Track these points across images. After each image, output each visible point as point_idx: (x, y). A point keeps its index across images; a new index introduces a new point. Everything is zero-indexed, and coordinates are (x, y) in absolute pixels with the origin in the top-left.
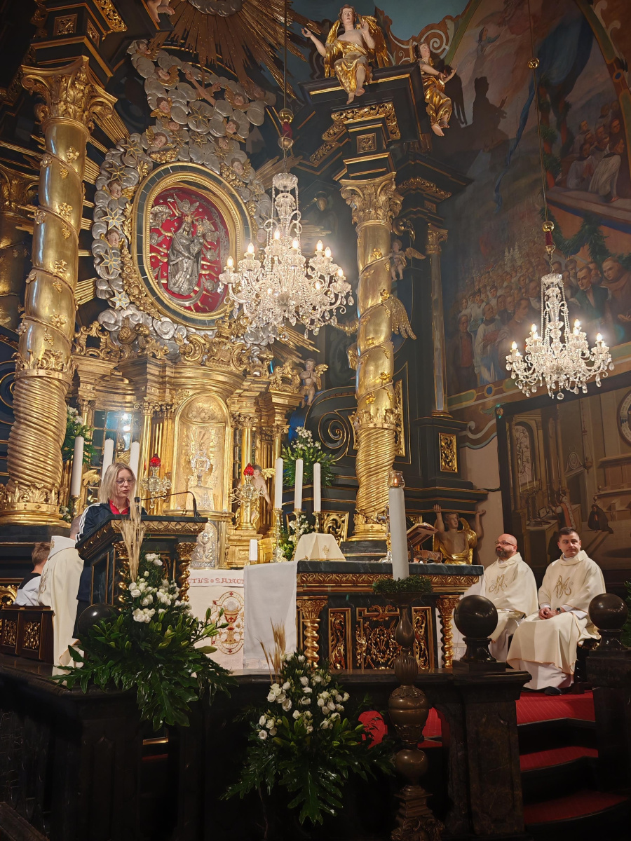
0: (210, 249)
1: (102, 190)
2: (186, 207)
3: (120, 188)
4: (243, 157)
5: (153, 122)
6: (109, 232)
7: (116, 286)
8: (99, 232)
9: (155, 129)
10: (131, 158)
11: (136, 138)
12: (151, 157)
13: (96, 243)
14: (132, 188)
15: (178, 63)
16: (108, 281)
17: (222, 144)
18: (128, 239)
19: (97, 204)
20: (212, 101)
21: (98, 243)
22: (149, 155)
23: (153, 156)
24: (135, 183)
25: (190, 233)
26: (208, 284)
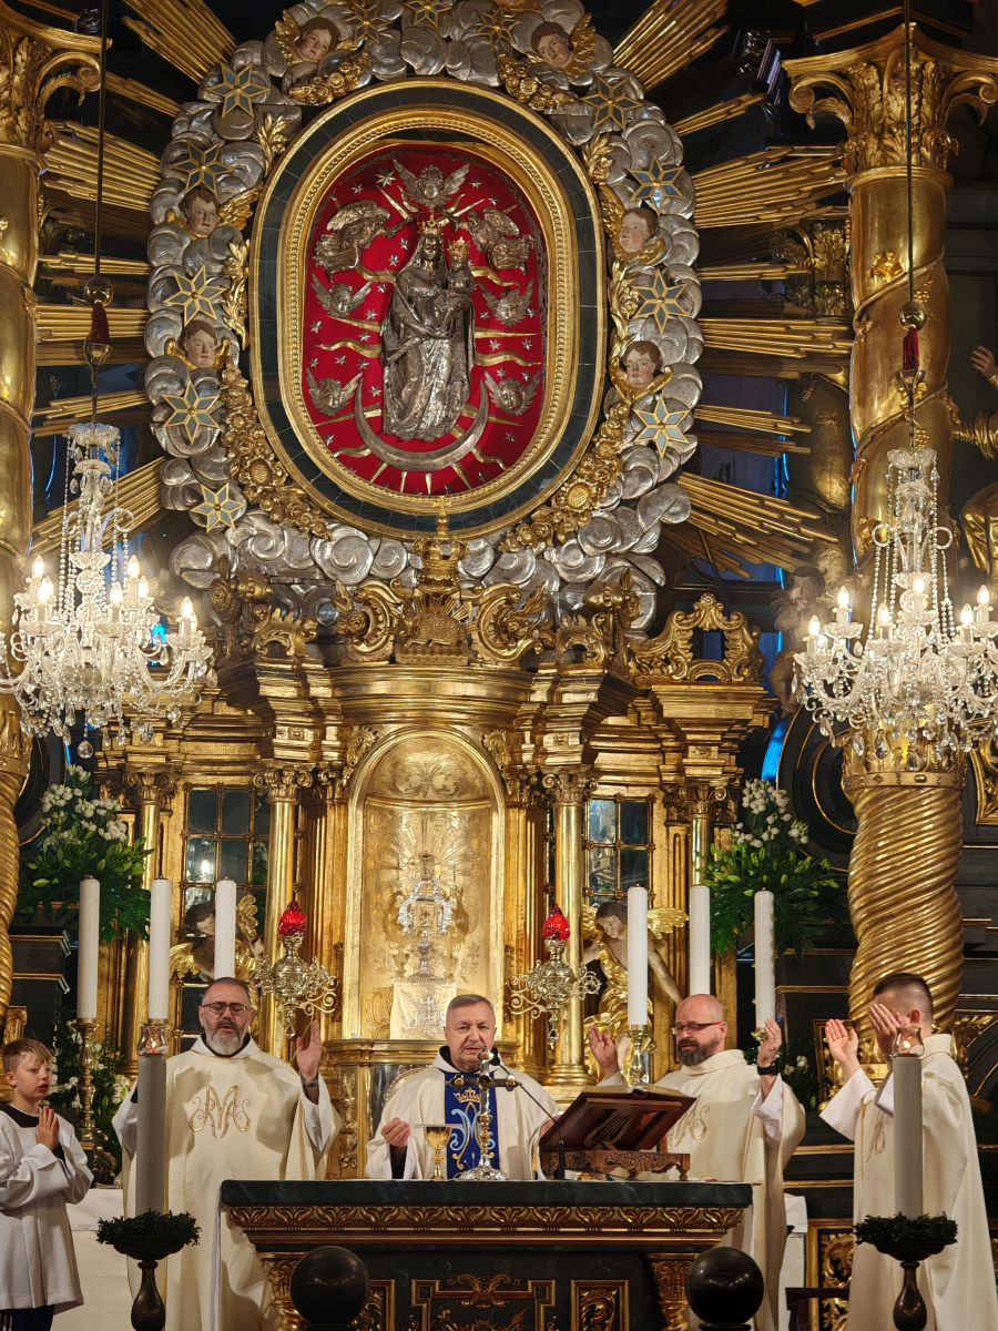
0: (508, 289)
1: (165, 224)
2: (433, 188)
3: (211, 206)
4: (569, 14)
6: (187, 333)
7: (209, 471)
8: (161, 340)
9: (300, 15)
10: (238, 113)
11: (250, 57)
12: (292, 97)
13: (154, 370)
14: (243, 194)
16: (189, 460)
18: (239, 338)
19: (154, 263)
21: (160, 366)
22: (287, 94)
23: (299, 91)
24: (255, 179)
25: (443, 261)
26: (502, 394)
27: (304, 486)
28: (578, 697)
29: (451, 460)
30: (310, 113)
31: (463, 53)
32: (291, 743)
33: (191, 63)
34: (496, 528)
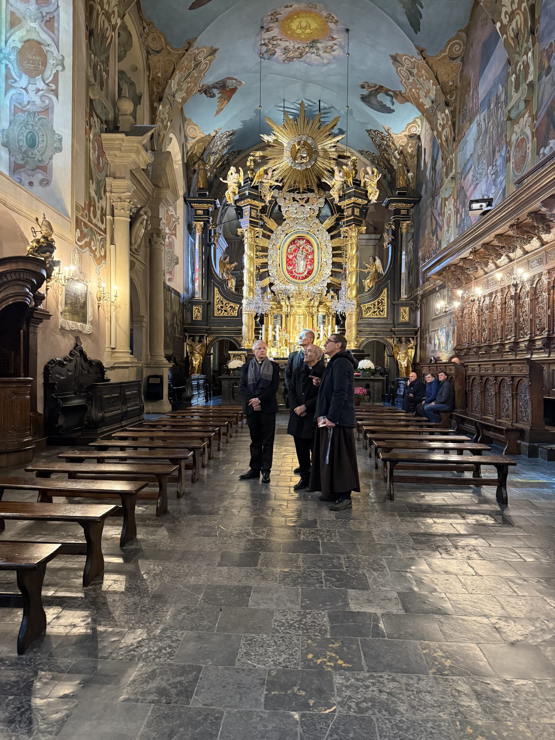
1: (270, 248)
2: (301, 242)
3: (275, 246)
4: (317, 221)
5: (285, 220)
6: (273, 262)
7: (275, 278)
8: (270, 263)
9: (285, 222)
10: (278, 235)
11: (280, 228)
14: (279, 244)
15: (292, 195)
16: (273, 277)
17: (309, 219)
18: (279, 262)
19: (269, 253)
20: (304, 204)
21: (270, 266)
22: (284, 232)
25: (302, 251)
26: (309, 267)
27: (286, 279)
28: (317, 304)
29: (304, 275)
30: (287, 234)
31: (304, 226)
32: (284, 309)
33: (273, 228)
34: (308, 284)
